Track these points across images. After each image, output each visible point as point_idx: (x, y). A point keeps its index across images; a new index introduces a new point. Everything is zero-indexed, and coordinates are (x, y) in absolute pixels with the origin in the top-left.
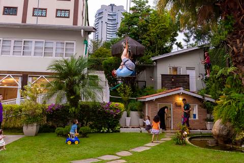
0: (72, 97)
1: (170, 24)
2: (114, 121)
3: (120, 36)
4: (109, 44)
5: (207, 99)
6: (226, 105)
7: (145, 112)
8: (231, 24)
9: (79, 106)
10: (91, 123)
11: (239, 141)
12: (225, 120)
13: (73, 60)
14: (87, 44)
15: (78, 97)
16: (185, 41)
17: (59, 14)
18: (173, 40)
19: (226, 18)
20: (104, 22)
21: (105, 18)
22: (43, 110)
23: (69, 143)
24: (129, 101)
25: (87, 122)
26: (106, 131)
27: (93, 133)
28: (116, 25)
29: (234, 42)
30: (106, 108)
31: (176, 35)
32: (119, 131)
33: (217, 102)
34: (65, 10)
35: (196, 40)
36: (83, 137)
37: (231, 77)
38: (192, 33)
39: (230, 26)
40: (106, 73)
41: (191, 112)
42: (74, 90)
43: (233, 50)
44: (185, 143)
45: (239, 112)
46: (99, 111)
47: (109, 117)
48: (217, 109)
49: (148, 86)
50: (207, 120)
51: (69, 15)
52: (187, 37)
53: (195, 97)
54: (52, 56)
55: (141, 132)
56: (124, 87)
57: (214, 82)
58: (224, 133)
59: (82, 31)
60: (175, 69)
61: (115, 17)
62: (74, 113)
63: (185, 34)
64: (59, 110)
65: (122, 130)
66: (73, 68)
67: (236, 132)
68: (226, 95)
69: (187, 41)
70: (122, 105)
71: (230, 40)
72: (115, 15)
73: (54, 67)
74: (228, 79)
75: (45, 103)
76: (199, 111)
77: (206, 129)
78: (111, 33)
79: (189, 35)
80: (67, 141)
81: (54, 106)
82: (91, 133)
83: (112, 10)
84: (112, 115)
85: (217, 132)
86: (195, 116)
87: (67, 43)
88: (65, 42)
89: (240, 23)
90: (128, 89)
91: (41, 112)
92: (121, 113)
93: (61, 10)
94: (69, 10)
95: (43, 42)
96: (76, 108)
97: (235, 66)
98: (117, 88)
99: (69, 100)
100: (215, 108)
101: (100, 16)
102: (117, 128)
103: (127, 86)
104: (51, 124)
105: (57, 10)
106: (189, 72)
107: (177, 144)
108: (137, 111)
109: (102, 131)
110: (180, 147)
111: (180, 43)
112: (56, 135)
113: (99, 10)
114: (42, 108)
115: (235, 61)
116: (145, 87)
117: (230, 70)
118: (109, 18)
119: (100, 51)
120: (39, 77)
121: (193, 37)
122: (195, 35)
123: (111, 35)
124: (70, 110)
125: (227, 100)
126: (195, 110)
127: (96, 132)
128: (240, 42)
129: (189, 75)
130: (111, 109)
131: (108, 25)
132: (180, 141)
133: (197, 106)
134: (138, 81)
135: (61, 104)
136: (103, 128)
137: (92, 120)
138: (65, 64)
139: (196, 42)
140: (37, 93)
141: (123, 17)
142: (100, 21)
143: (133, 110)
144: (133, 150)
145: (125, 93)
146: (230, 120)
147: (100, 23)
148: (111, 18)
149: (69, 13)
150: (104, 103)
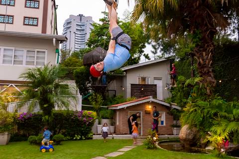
0: (45, 106)
1: (139, 36)
2: (87, 128)
3: (89, 46)
4: (77, 53)
5: (174, 107)
6: (192, 112)
7: (115, 120)
8: (199, 38)
9: (52, 114)
10: (64, 131)
11: (203, 144)
12: (192, 125)
13: (46, 69)
14: (58, 53)
15: (52, 106)
16: (153, 52)
17: (26, 22)
18: (141, 52)
19: (194, 32)
20: (72, 33)
21: (74, 28)
22: (15, 119)
23: (44, 150)
24: (100, 109)
25: (60, 130)
26: (78, 138)
27: (66, 140)
28: (84, 36)
29: (201, 54)
30: (79, 116)
31: (144, 46)
32: (91, 138)
33: (184, 109)
34: (33, 18)
35: (162, 52)
36: (57, 145)
37: (197, 86)
38: (159, 46)
39: (198, 39)
40: (77, 82)
41: (159, 119)
42: (49, 98)
43: (200, 62)
44: (155, 148)
45: (204, 118)
46: (72, 119)
47: (82, 124)
48: (184, 116)
49: (118, 95)
50: (174, 126)
51: (37, 23)
52: (155, 48)
53: (163, 105)
54: (22, 64)
55: (113, 138)
56: (96, 96)
57: (179, 91)
58: (191, 137)
59: (54, 39)
60: (144, 79)
61: (83, 28)
62: (48, 121)
63: (153, 46)
64: (31, 119)
65: (95, 137)
66: (46, 77)
67: (201, 136)
68: (192, 102)
69: (155, 53)
70: (94, 113)
71: (198, 53)
72: (84, 25)
73: (26, 75)
74: (194, 89)
75: (16, 111)
76: (166, 118)
77: (173, 135)
78: (79, 43)
79: (157, 47)
80: (41, 149)
81: (25, 115)
82: (64, 140)
83: (81, 20)
84: (85, 123)
85: (184, 136)
86: (162, 122)
87: (38, 52)
88: (36, 50)
89: (206, 37)
90: (100, 98)
91: (12, 120)
92: (94, 121)
93: (29, 18)
94: (37, 19)
95: (12, 50)
96: (49, 116)
97: (201, 76)
98: (89, 96)
99: (42, 108)
100: (182, 115)
101: (68, 26)
102: (89, 136)
103: (98, 95)
104: (22, 132)
105: (25, 17)
106: (156, 82)
107: (149, 148)
108: (108, 118)
109: (75, 138)
110: (151, 151)
111: (147, 55)
112: (29, 143)
113: (67, 20)
114: (13, 117)
115: (201, 72)
116: (115, 96)
117: (197, 80)
118: (77, 28)
119: (70, 60)
120: (8, 85)
121: (160, 49)
122: (162, 48)
123: (79, 45)
124: (43, 118)
125: (194, 107)
126: (163, 117)
127: (68, 140)
128: (206, 55)
129: (156, 85)
130: (84, 117)
131: (76, 35)
132: (151, 146)
133: (164, 114)
134: (108, 91)
135: (33, 113)
136: (76, 136)
137: (65, 128)
138: (38, 73)
139: (162, 54)
140: (8, 102)
141: (93, 28)
142: (68, 31)
143: (103, 118)
144: (107, 155)
145: (97, 102)
146: (196, 126)
147: (68, 33)
148: (80, 29)
149: (38, 21)
150: (77, 112)
